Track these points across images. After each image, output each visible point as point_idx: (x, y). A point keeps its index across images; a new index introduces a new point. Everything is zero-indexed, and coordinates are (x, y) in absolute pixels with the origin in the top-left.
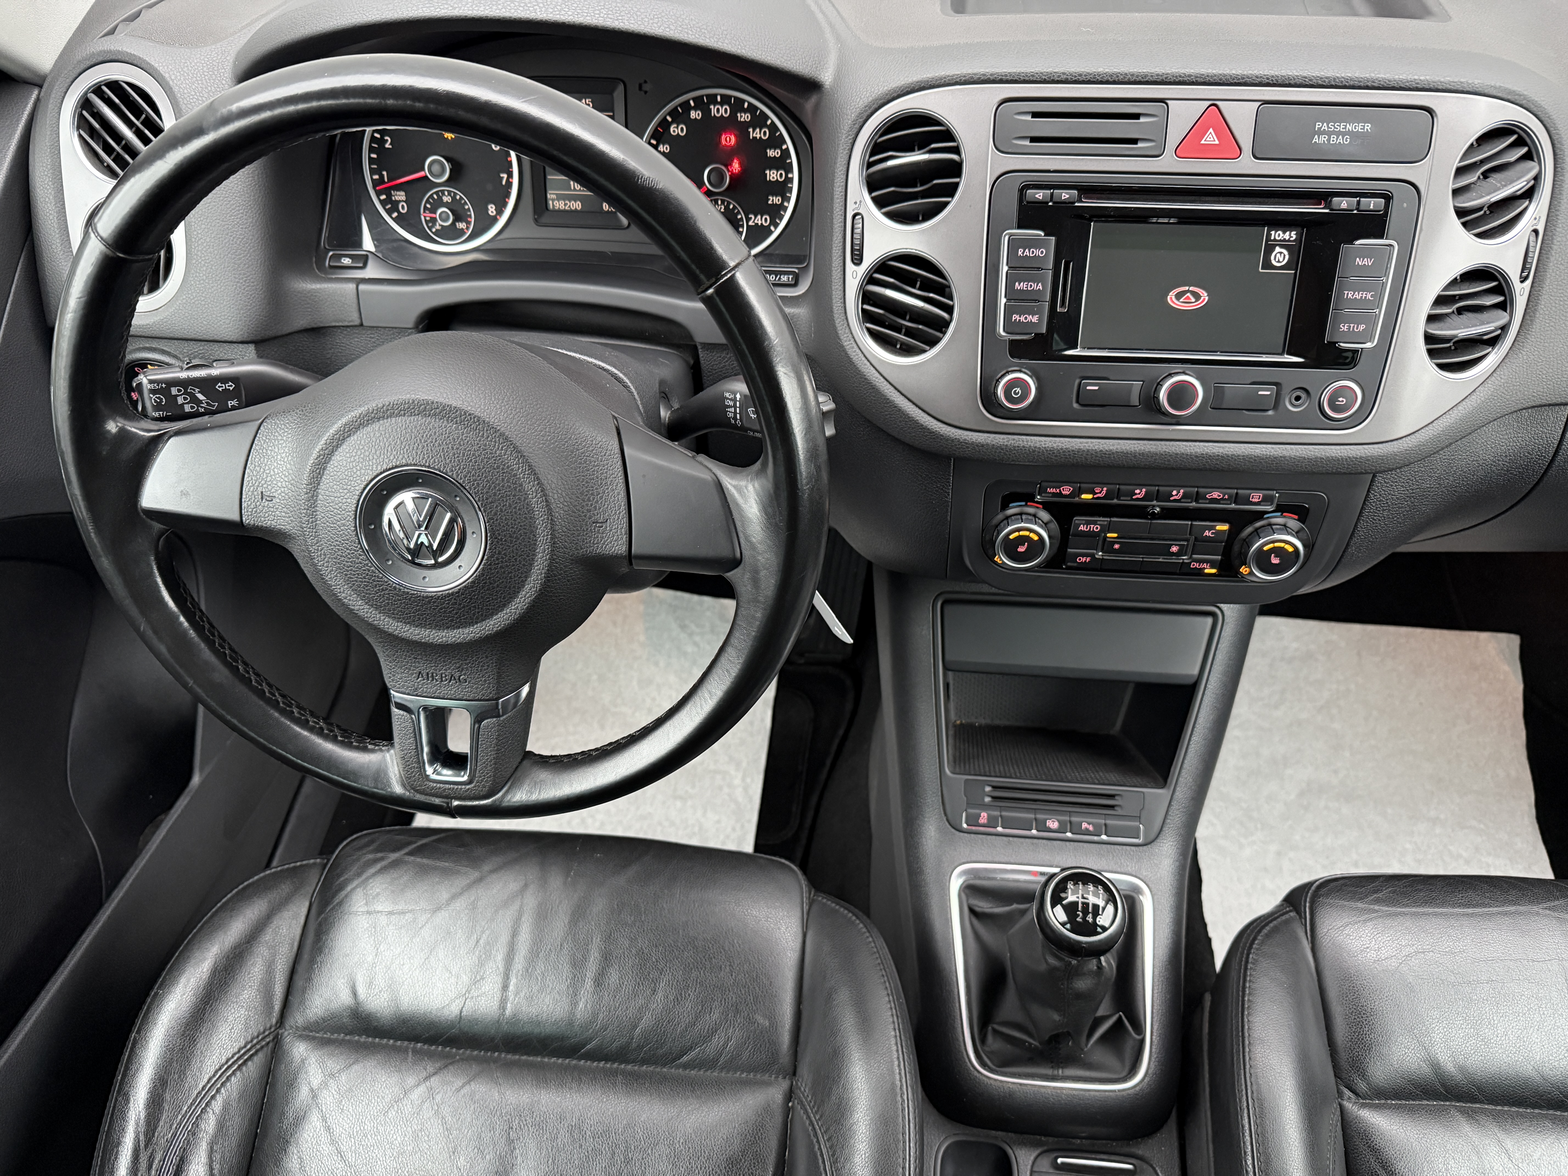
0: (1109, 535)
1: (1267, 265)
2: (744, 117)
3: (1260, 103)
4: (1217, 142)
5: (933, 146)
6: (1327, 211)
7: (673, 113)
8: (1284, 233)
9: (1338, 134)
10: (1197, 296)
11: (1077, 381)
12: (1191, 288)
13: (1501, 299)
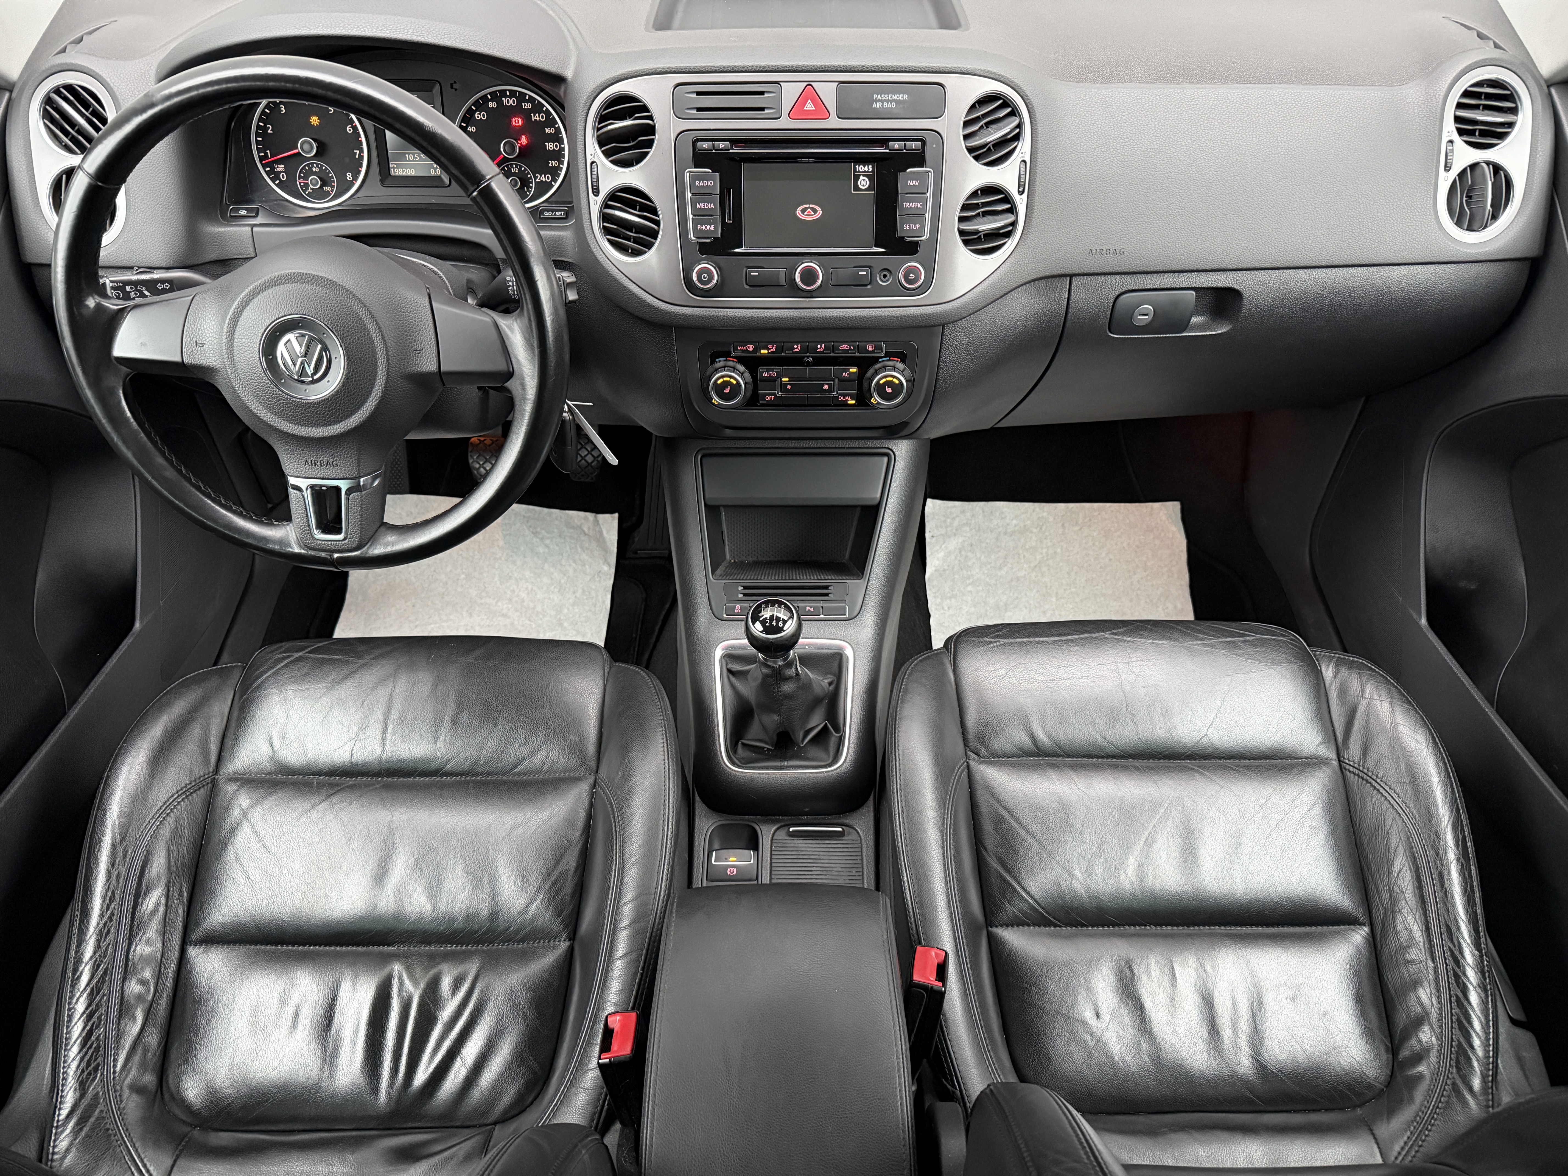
0: (783, 379)
1: (856, 188)
2: (527, 106)
3: (837, 83)
4: (814, 108)
5: (636, 115)
6: (888, 151)
7: (476, 103)
8: (864, 167)
9: (888, 101)
10: (815, 211)
11: (745, 269)
12: (811, 206)
13: (1009, 206)
